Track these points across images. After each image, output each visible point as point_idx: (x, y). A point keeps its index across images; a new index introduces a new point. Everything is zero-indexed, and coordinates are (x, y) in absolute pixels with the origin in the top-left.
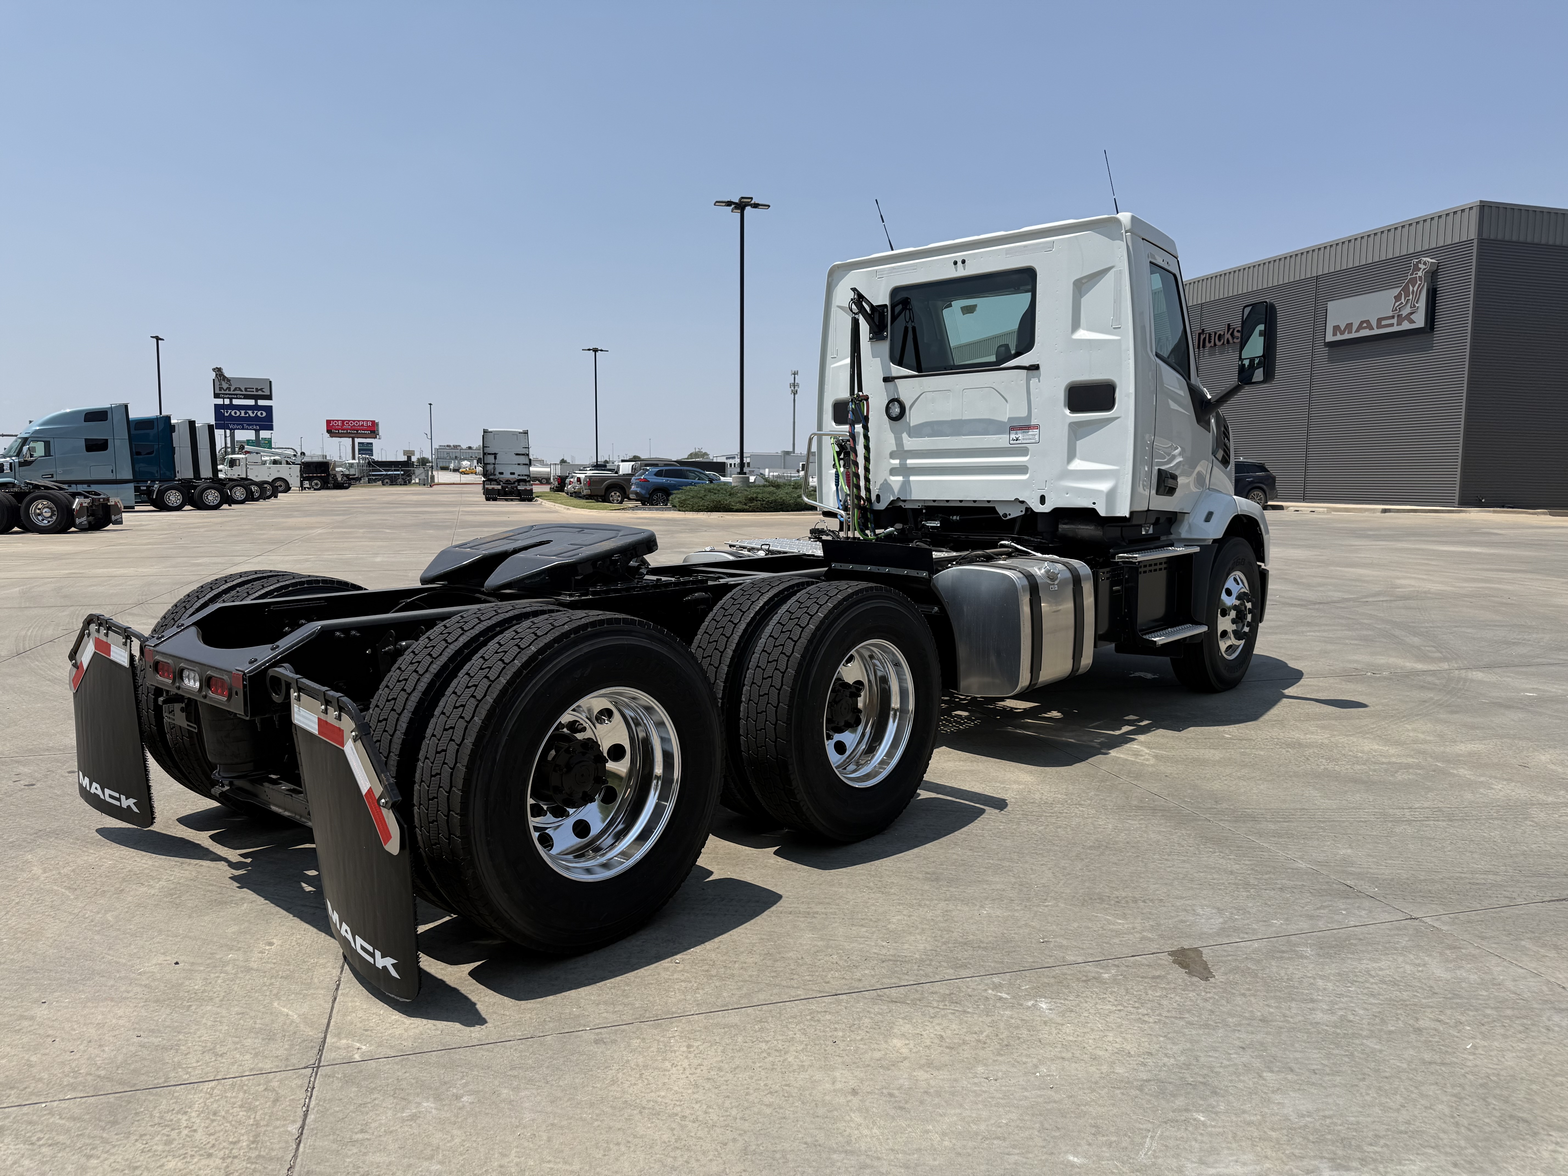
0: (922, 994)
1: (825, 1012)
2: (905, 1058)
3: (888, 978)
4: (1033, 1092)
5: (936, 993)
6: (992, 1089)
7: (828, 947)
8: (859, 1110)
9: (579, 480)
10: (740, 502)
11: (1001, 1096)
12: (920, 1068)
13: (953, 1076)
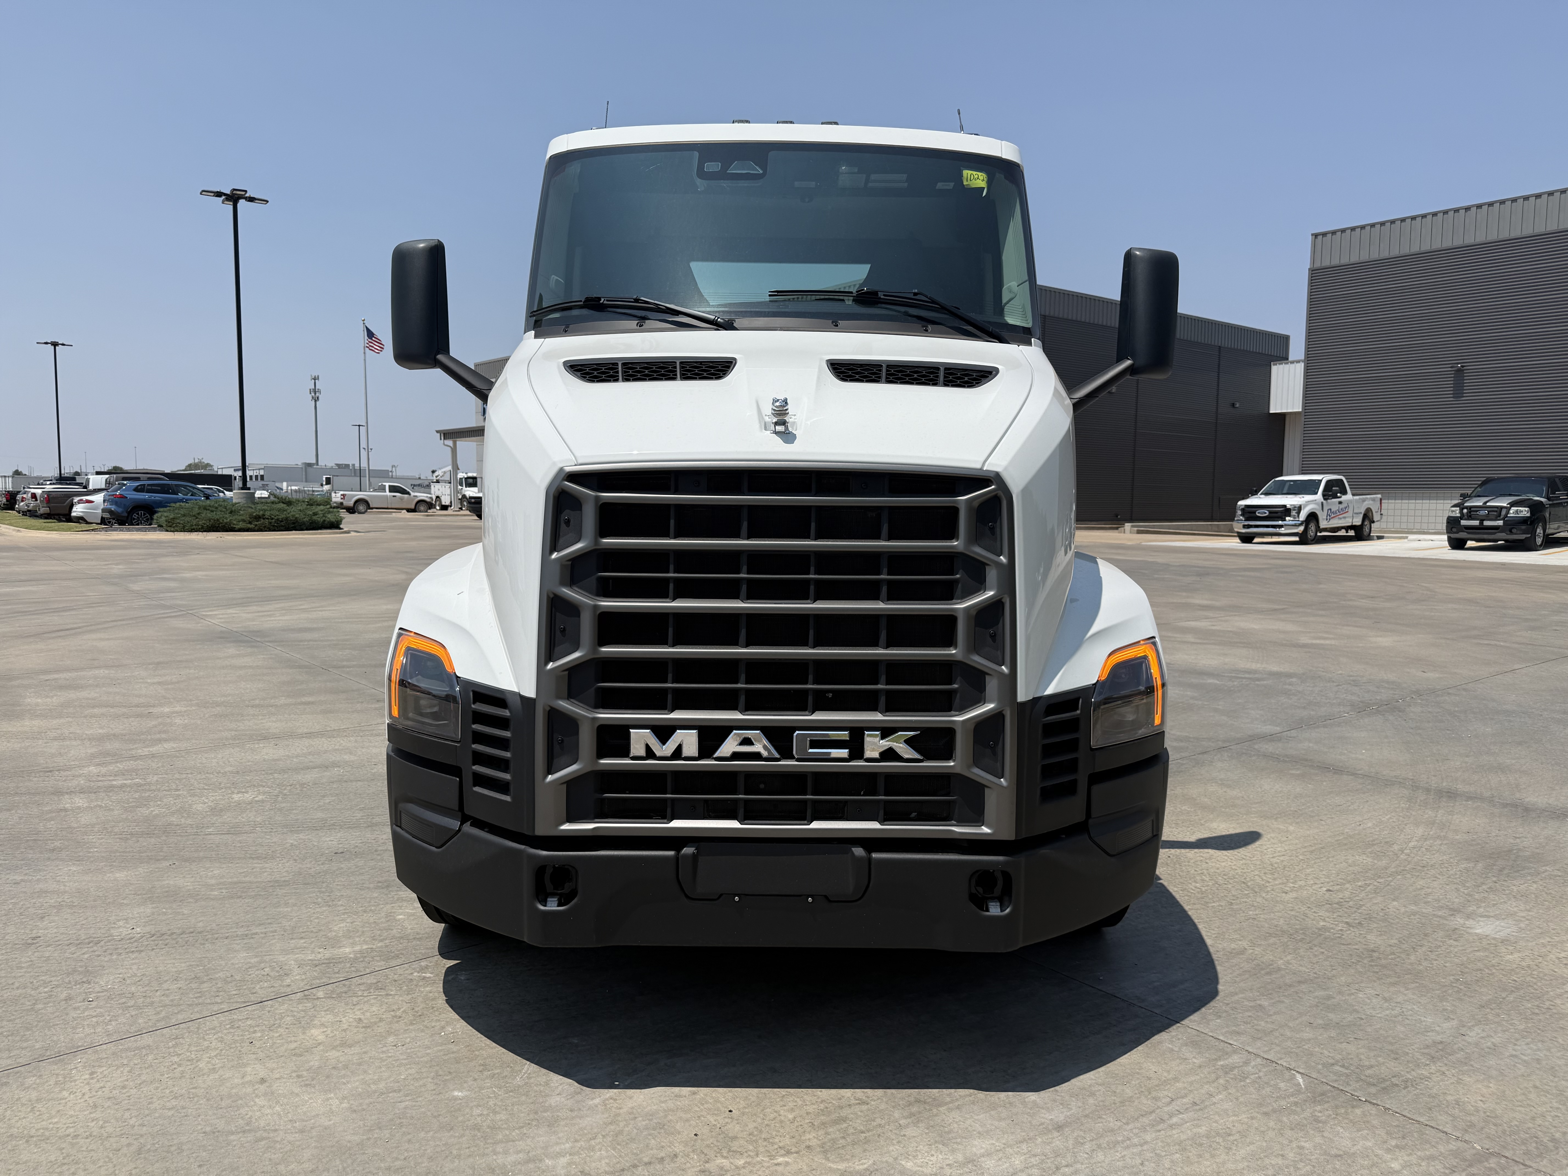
0: (349, 987)
1: (248, 1018)
2: (320, 1044)
3: (318, 979)
4: (435, 1049)
5: (363, 984)
6: (398, 1053)
7: (260, 962)
8: (265, 1094)
9: (34, 496)
10: (244, 521)
11: (405, 1057)
12: (333, 1049)
13: (364, 1050)
